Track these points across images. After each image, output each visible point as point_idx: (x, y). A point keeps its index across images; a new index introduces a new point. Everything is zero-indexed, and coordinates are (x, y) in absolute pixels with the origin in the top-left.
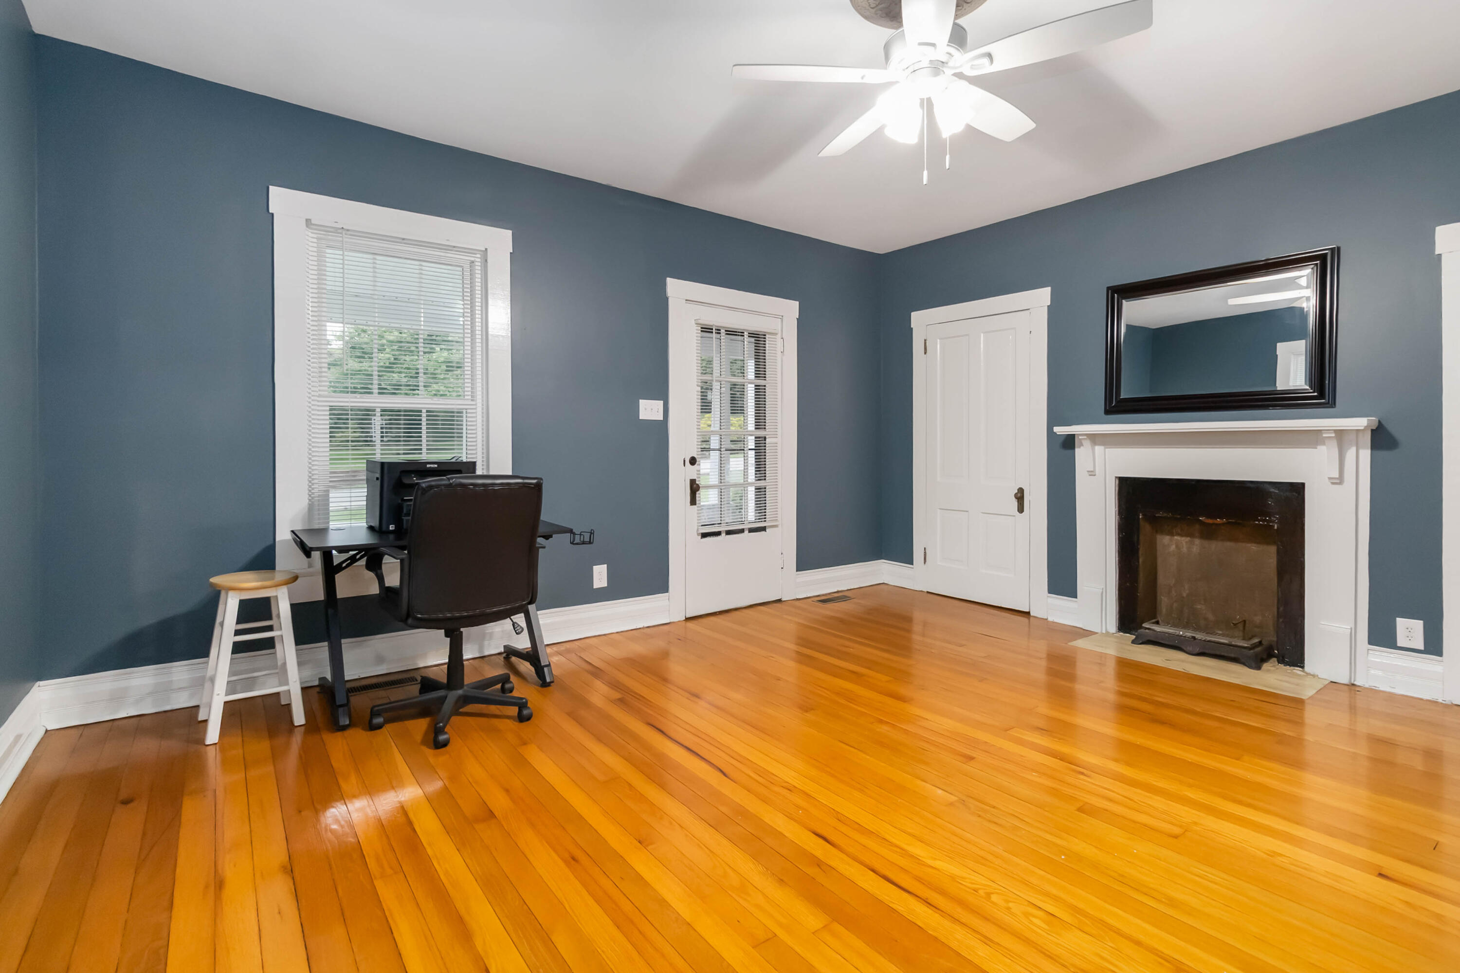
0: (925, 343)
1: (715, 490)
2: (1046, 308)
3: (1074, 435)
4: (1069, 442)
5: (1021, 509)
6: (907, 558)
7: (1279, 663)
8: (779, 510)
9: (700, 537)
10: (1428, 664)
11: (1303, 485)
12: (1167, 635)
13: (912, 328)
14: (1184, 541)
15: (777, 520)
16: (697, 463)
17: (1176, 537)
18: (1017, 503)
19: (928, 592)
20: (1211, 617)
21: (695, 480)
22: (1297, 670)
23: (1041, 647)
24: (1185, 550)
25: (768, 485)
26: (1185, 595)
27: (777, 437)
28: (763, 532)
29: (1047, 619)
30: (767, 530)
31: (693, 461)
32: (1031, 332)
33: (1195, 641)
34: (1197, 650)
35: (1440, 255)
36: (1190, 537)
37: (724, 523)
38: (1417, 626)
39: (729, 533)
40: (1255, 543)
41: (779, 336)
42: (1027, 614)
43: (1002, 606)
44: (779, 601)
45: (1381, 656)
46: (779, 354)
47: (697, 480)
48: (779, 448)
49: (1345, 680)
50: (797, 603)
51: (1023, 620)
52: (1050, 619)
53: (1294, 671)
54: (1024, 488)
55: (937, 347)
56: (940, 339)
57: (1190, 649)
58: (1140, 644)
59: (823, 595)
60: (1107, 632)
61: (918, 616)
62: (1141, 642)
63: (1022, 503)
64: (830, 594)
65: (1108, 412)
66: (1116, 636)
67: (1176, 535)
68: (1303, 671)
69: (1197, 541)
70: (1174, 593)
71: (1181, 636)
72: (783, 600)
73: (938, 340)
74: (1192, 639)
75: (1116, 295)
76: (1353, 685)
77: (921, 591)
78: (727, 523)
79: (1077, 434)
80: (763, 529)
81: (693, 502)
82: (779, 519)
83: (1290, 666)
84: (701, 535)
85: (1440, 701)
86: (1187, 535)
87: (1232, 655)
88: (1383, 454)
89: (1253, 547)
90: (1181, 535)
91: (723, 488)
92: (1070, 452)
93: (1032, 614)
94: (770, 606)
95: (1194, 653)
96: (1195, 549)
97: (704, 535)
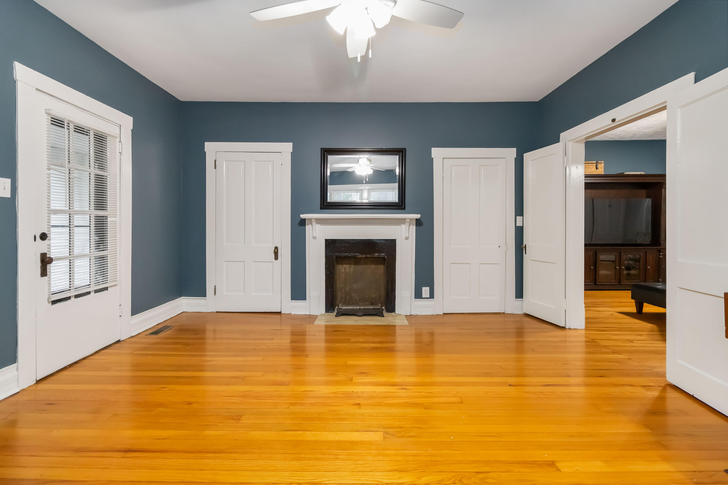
0: (215, 162)
1: (66, 261)
2: (290, 153)
3: (305, 219)
4: (303, 223)
5: (276, 258)
6: (203, 294)
7: (387, 312)
8: (118, 272)
9: (51, 304)
10: (430, 302)
11: (395, 240)
12: (349, 310)
13: (206, 152)
14: (347, 266)
15: (116, 280)
16: (48, 238)
17: (344, 265)
18: (274, 255)
19: (217, 312)
20: (357, 298)
21: (46, 253)
22: (393, 313)
23: (287, 329)
24: (348, 270)
25: (109, 254)
26: (347, 291)
27: (116, 217)
28: (106, 291)
29: (291, 314)
30: (109, 289)
31: (44, 237)
32: (282, 164)
33: (361, 310)
34: (362, 314)
35: (433, 158)
36: (350, 264)
37: (72, 289)
38: (427, 289)
39: (77, 296)
40: (373, 264)
41: (118, 140)
42: (280, 313)
43: (266, 311)
44: (119, 341)
45: (420, 302)
46: (118, 154)
47: (48, 253)
48: (118, 225)
49: (409, 314)
50: (133, 340)
51: (278, 316)
52: (293, 313)
53: (393, 314)
54: (278, 247)
55: (223, 166)
56: (225, 161)
57: (360, 314)
58: (340, 316)
59: (149, 329)
60: (321, 314)
61: (209, 327)
62: (339, 315)
63: (277, 255)
64: (153, 327)
65: (321, 208)
66: (326, 315)
67: (344, 264)
68: (395, 314)
69: (352, 266)
70: (343, 290)
71: (355, 309)
72: (121, 340)
73: (224, 161)
74: (360, 310)
75: (325, 153)
76: (411, 315)
77: (212, 312)
78: (76, 288)
79: (307, 219)
80: (106, 289)
81: (44, 273)
82: (118, 279)
83: (391, 313)
84: (51, 302)
85: (434, 314)
86: (348, 264)
87: (375, 313)
88: (419, 228)
89: (373, 266)
90: (346, 264)
91: (71, 259)
92: (302, 227)
93: (282, 312)
94: (112, 347)
95: (361, 315)
96: (352, 270)
97: (54, 302)
